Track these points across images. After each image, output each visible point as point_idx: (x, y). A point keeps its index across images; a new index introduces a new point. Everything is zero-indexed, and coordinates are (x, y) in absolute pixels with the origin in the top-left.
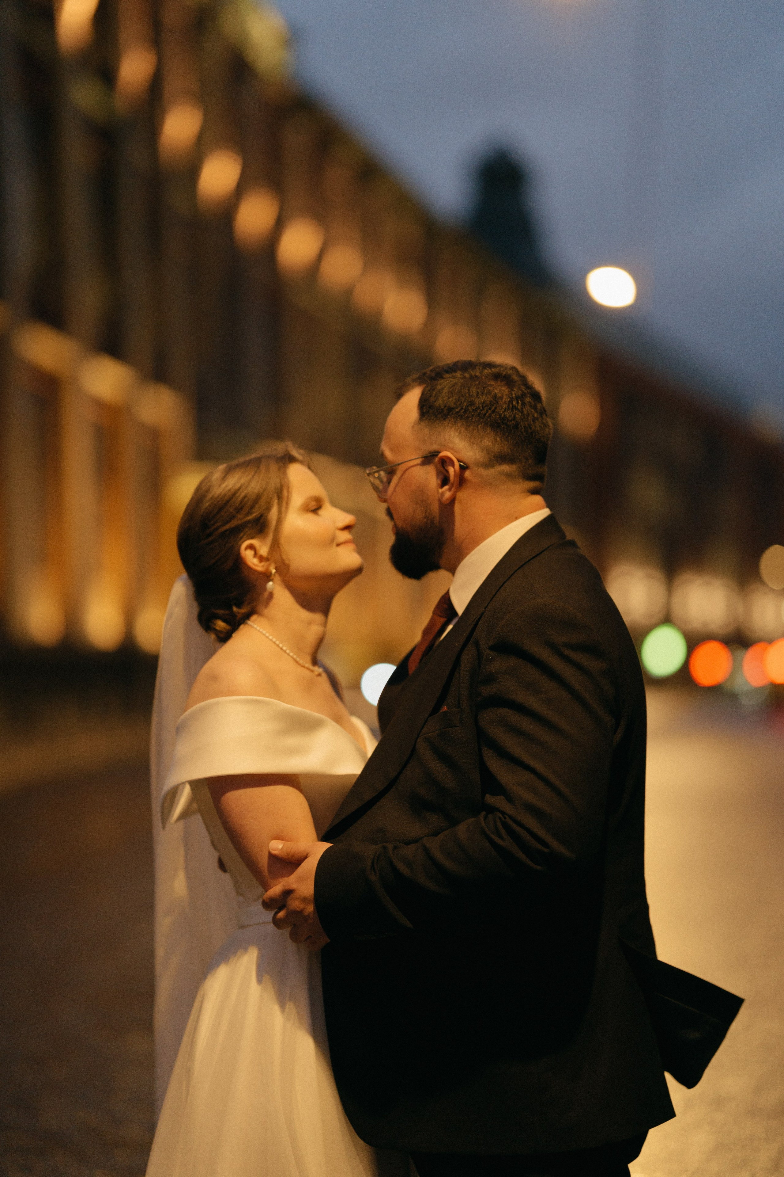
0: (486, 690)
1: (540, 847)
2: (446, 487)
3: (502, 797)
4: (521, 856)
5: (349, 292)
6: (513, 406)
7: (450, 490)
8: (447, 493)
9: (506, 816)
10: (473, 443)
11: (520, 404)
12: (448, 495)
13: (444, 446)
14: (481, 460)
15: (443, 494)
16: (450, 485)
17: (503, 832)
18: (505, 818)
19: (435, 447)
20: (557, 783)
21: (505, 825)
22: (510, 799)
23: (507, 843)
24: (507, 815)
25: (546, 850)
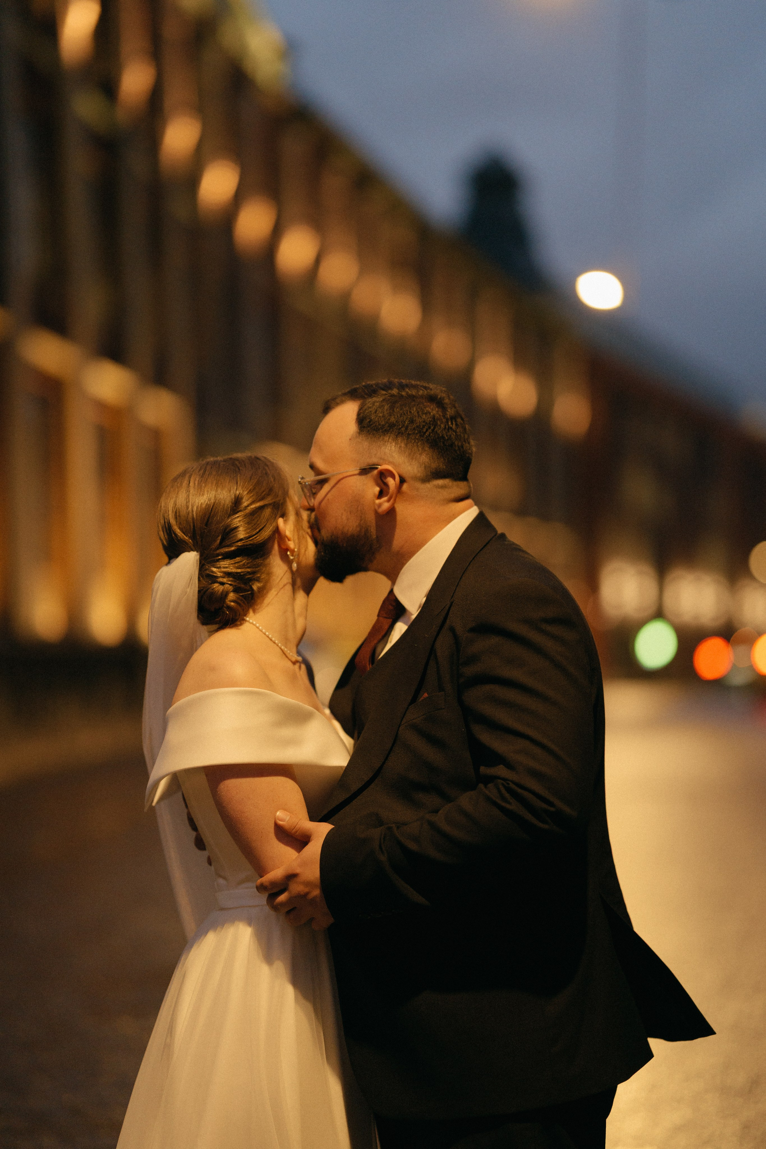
0: (469, 671)
1: (544, 806)
2: (385, 499)
3: (502, 766)
4: (529, 817)
5: (346, 297)
6: (449, 427)
7: (388, 501)
8: (385, 504)
9: (508, 782)
10: (412, 459)
11: (454, 425)
12: (386, 506)
13: (384, 459)
14: (419, 475)
15: (380, 505)
16: (389, 496)
17: (507, 795)
18: (508, 784)
19: (374, 460)
20: (553, 747)
21: (509, 790)
22: (509, 766)
23: (514, 806)
24: (509, 780)
25: (552, 809)
